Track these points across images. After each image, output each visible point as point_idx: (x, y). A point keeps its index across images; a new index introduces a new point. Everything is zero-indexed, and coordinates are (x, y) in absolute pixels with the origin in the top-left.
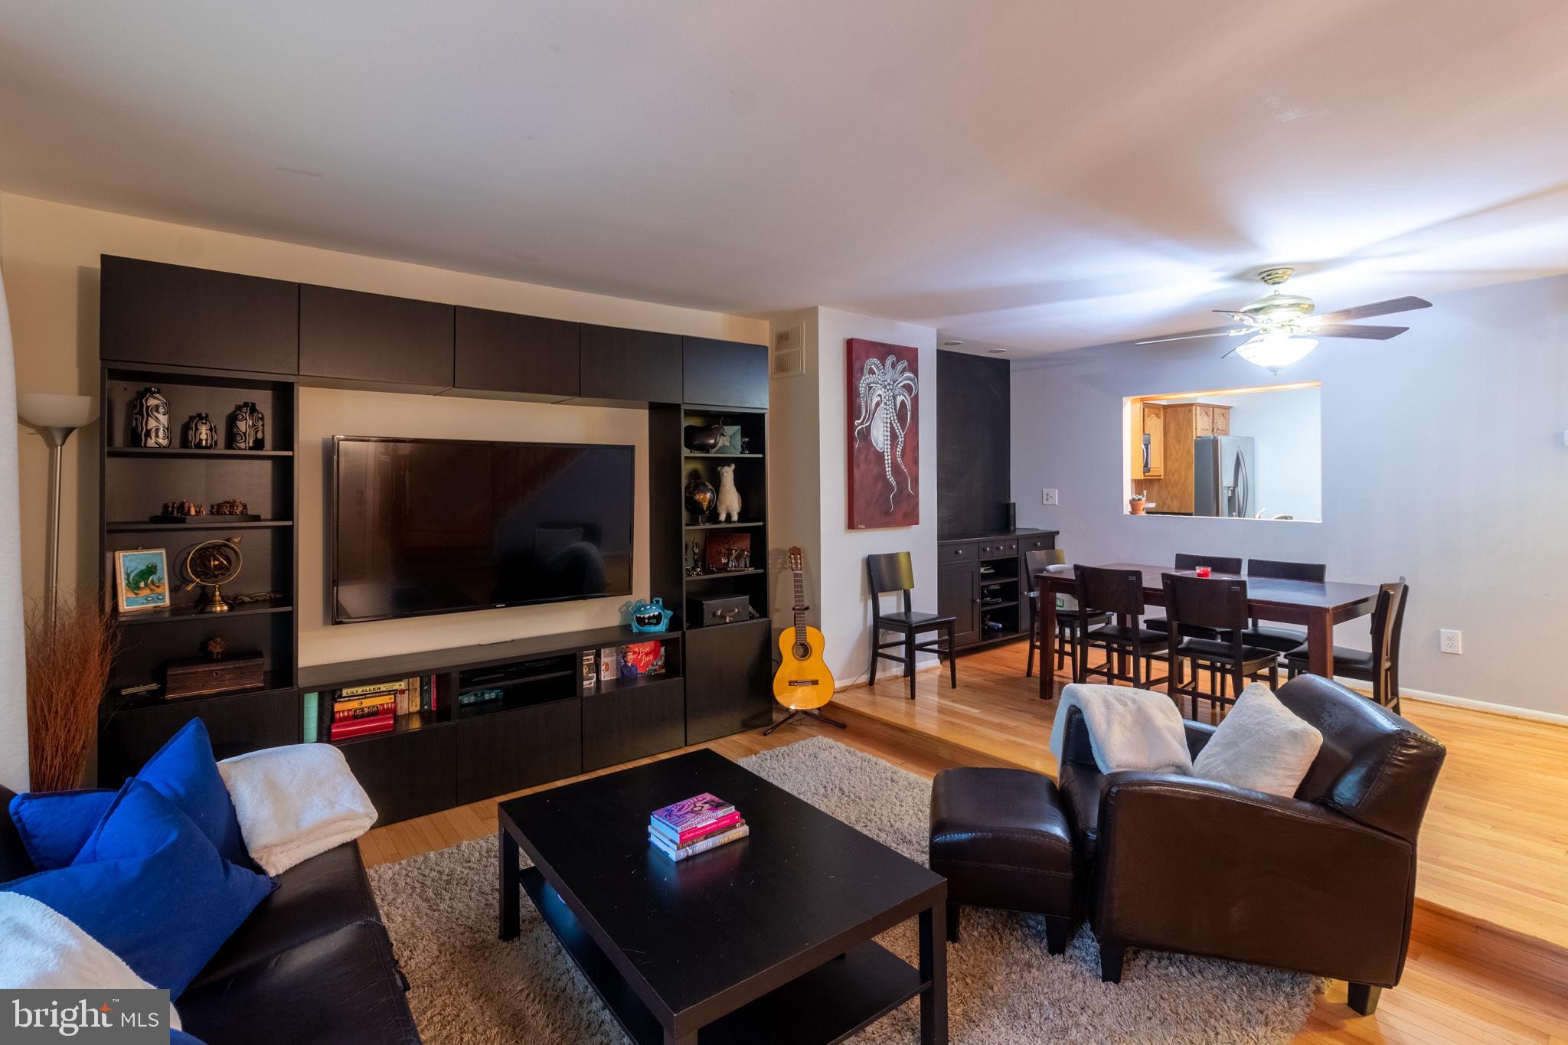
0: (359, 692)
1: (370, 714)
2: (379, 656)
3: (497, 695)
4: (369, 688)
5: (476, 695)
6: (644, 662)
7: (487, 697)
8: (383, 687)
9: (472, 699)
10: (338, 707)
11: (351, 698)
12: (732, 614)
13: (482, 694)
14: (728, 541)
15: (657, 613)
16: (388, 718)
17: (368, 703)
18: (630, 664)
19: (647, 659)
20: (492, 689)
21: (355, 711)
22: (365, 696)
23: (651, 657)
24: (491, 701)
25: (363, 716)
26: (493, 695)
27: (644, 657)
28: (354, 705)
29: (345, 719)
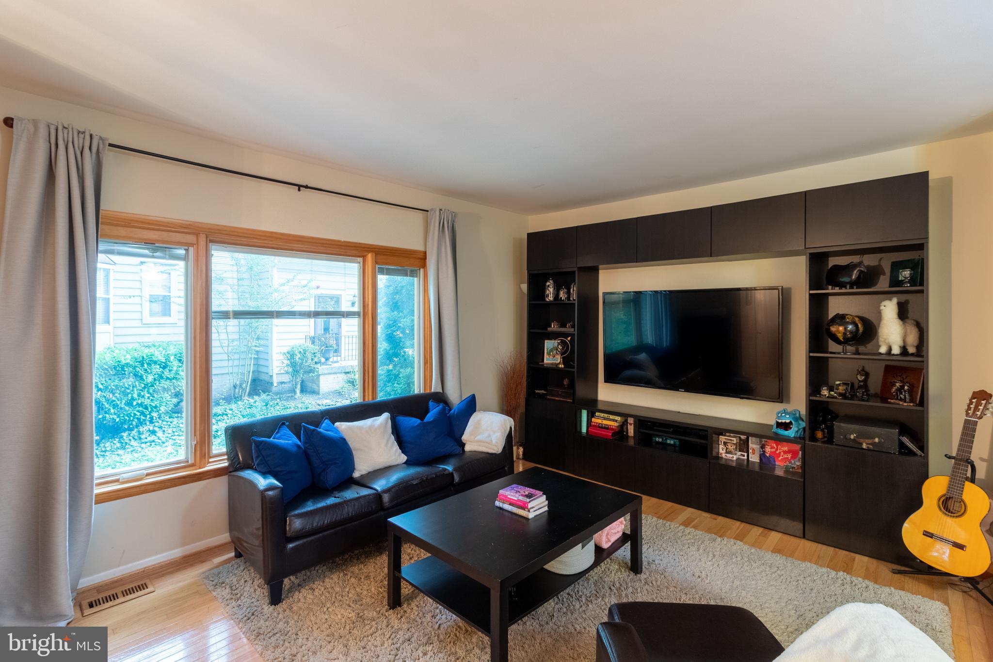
0: (602, 416)
1: (605, 428)
2: (616, 402)
3: (675, 442)
4: (606, 415)
5: (662, 439)
6: (781, 458)
7: (668, 442)
8: (612, 417)
9: (660, 440)
10: (593, 420)
11: (599, 417)
12: (870, 441)
13: (666, 439)
14: (902, 375)
15: (788, 421)
16: (610, 433)
17: (605, 422)
18: (768, 455)
19: (785, 456)
20: (672, 438)
21: (599, 424)
22: (605, 419)
23: (789, 456)
24: (670, 445)
25: (602, 428)
26: (672, 442)
27: (782, 453)
28: (599, 421)
29: (594, 426)
